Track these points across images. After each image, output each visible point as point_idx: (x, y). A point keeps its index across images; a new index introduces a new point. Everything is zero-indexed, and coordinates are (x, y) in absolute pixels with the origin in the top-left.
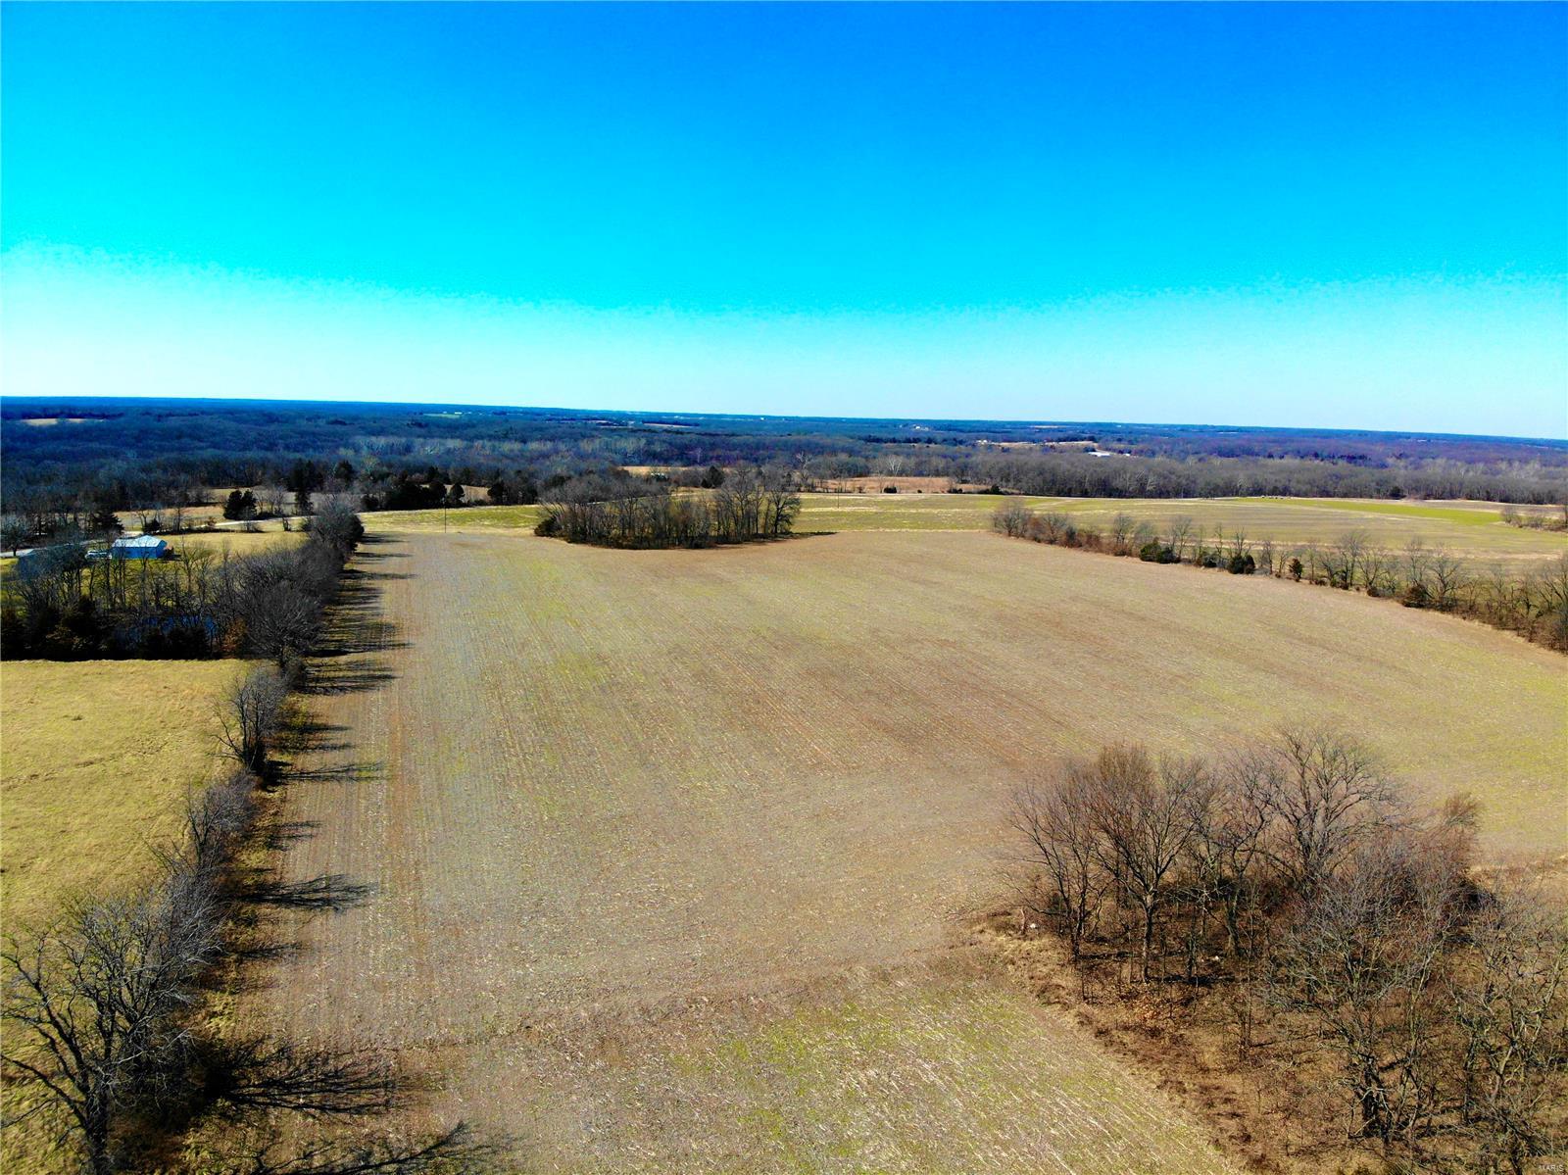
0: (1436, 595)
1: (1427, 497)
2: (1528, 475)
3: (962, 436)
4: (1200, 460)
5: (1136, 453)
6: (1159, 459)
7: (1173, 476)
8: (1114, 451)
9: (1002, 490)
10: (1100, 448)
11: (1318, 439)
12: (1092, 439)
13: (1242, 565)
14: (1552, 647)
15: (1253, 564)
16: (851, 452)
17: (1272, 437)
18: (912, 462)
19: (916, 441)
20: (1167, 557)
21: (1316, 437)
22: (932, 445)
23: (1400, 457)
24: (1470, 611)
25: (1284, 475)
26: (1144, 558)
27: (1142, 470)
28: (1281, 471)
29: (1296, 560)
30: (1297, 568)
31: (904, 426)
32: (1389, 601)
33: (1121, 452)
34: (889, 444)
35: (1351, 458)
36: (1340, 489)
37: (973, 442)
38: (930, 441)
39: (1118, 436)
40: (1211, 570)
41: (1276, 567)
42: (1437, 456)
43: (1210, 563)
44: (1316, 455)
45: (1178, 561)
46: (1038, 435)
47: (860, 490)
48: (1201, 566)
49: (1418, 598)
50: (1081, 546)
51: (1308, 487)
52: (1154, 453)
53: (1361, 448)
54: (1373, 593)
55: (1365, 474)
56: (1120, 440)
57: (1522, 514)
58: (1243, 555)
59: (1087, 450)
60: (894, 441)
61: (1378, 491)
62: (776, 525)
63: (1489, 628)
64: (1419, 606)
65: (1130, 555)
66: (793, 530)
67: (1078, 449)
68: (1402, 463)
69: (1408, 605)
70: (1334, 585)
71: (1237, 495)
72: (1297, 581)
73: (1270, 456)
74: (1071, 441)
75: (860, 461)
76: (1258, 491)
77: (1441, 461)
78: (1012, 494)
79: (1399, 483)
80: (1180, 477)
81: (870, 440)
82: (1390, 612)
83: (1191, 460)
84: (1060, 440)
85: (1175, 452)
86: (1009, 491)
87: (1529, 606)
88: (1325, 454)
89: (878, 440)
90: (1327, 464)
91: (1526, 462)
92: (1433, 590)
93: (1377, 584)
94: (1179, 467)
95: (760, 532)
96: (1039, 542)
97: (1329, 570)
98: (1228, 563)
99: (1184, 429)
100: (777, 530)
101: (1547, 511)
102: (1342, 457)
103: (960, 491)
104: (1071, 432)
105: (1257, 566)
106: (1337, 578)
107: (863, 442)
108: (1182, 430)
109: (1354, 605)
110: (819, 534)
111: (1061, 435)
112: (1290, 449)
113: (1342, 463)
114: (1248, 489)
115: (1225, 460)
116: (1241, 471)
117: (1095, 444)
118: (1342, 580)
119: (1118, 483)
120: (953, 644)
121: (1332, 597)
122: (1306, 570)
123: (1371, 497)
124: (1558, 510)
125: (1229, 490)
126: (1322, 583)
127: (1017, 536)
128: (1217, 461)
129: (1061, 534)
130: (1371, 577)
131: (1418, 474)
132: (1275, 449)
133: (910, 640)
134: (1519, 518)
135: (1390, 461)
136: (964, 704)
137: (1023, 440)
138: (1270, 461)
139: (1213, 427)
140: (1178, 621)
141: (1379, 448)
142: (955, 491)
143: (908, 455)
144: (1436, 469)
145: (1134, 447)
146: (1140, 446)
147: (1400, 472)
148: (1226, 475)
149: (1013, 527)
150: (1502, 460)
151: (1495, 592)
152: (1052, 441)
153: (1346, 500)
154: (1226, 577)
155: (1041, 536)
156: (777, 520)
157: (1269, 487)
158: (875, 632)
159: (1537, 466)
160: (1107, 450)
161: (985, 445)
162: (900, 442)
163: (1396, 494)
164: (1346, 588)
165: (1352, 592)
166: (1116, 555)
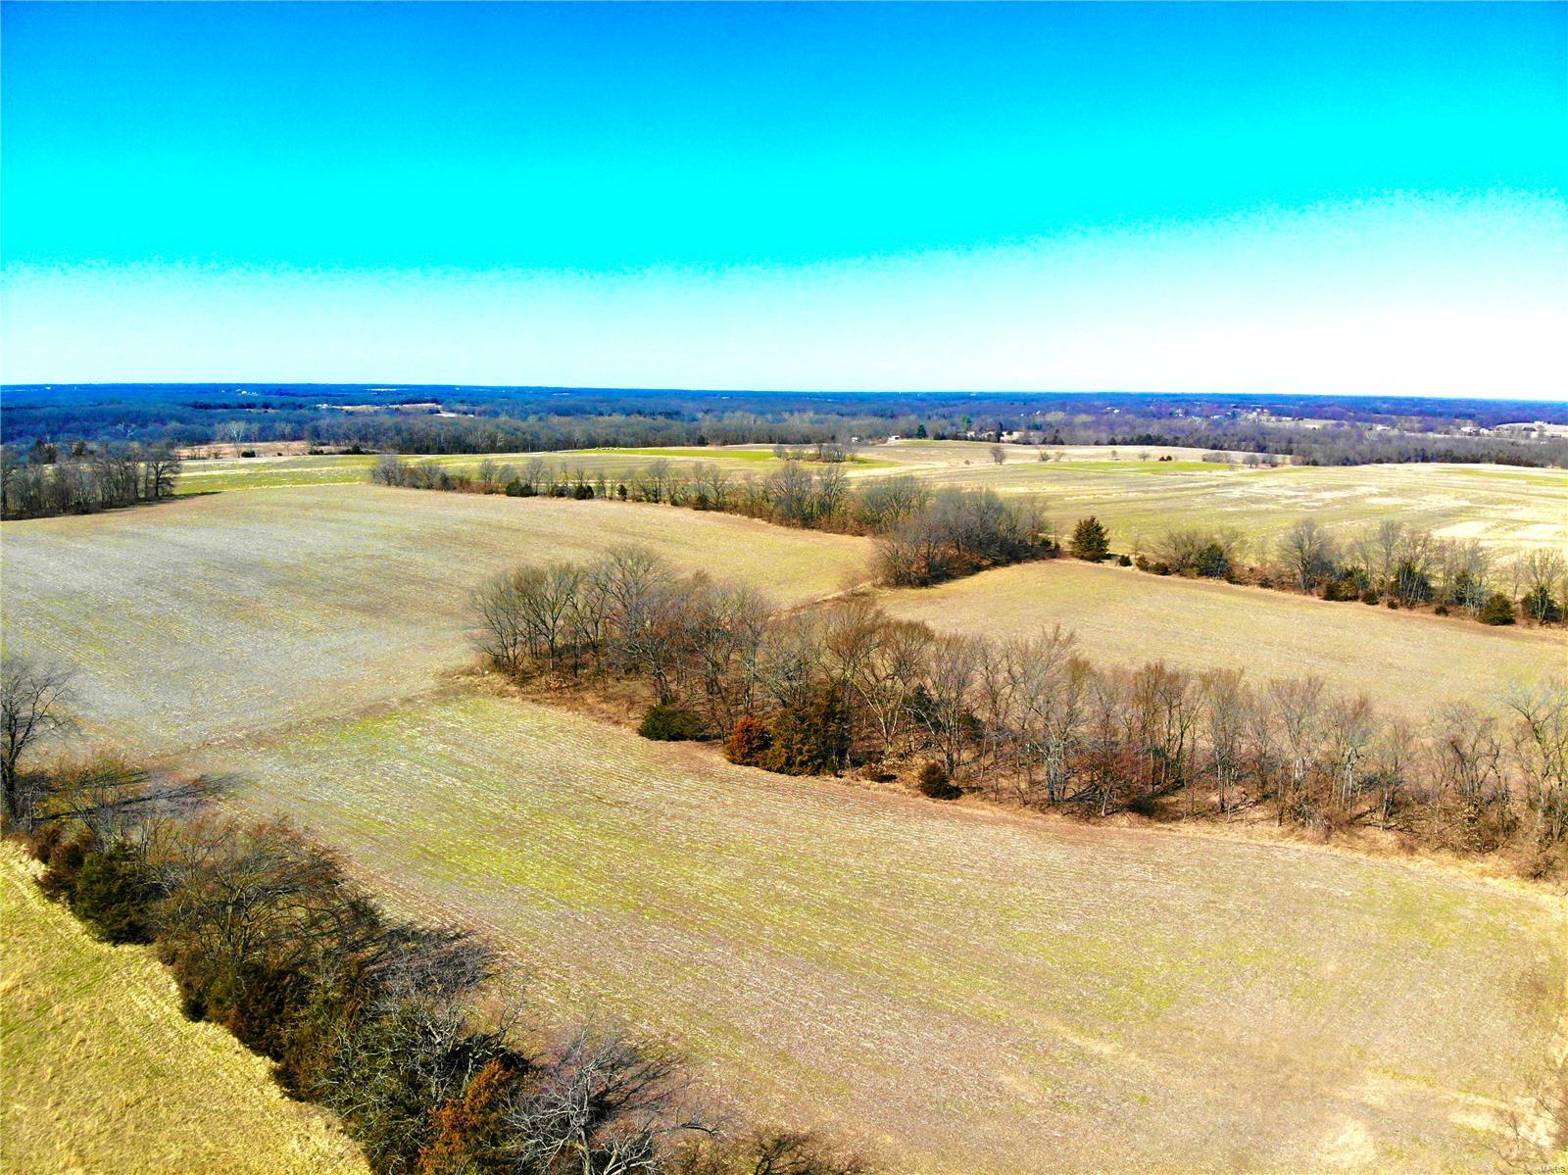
0: (712, 500)
1: (725, 443)
2: (800, 422)
3: (301, 400)
4: (540, 419)
5: (480, 414)
6: (503, 418)
7: (519, 433)
8: (458, 412)
9: (363, 450)
10: (444, 410)
11: (640, 399)
12: (435, 401)
13: (584, 493)
14: (781, 524)
15: (592, 492)
16: (181, 420)
17: (600, 397)
18: (255, 427)
19: (250, 406)
20: (527, 492)
21: (638, 396)
22: (270, 410)
23: (707, 412)
24: (734, 509)
25: (613, 429)
26: (509, 494)
27: (491, 428)
28: (611, 426)
29: (622, 486)
30: (623, 491)
31: (227, 391)
32: (685, 509)
33: (465, 413)
34: (220, 410)
35: (668, 415)
36: (659, 440)
37: (313, 406)
38: (266, 406)
39: (460, 398)
40: (562, 499)
41: (608, 493)
42: (736, 410)
43: (561, 493)
44: (640, 413)
45: (536, 494)
46: (377, 398)
47: (216, 456)
48: (553, 496)
49: (702, 504)
50: (455, 488)
51: (633, 439)
52: (497, 414)
53: (674, 404)
54: (675, 503)
55: (677, 427)
56: (462, 402)
57: (788, 451)
58: (584, 485)
59: (432, 412)
60: (225, 406)
61: (688, 440)
62: (157, 488)
63: (746, 518)
64: (704, 509)
65: (498, 493)
66: (176, 492)
67: (423, 411)
68: (708, 417)
69: (696, 509)
70: (649, 500)
71: (575, 448)
72: (624, 500)
73: (601, 414)
74: (414, 403)
75: (197, 428)
76: (592, 444)
77: (738, 414)
78: (374, 453)
79: (704, 432)
80: (524, 433)
81: (197, 406)
82: (687, 515)
83: (532, 419)
84: (403, 403)
85: (516, 412)
86: (370, 450)
87: (768, 501)
88: (647, 411)
89: (206, 407)
90: (649, 420)
91: (804, 410)
92: (712, 497)
93: (676, 497)
94: (523, 425)
95: (142, 496)
96: (418, 488)
97: (644, 490)
98: (574, 492)
99: (521, 390)
100: (159, 493)
101: (805, 448)
102: (660, 413)
103: (321, 453)
104: (411, 395)
105: (595, 494)
106: (652, 497)
107: (190, 408)
108: (518, 392)
109: (663, 513)
110: (203, 494)
111: (403, 398)
112: (617, 407)
113: (660, 418)
114: (584, 442)
115: (563, 419)
116: (578, 428)
117: (439, 407)
118: (653, 497)
119: (471, 440)
120: (380, 557)
121: (648, 511)
122: (629, 493)
123: (684, 445)
124: (814, 447)
125: (566, 444)
126: (640, 500)
127: (397, 485)
128: (555, 419)
129: (436, 480)
130: (672, 493)
131: (720, 425)
132: (603, 408)
133: (342, 558)
134: (787, 454)
135: (700, 415)
136: (403, 589)
137: (363, 404)
138: (600, 418)
139: (547, 388)
140: (543, 530)
141: (690, 405)
142: (317, 453)
143: (249, 421)
144: (734, 420)
145: (477, 409)
146: (483, 407)
147: (707, 423)
148: (564, 430)
149: (391, 477)
150: (786, 411)
151: (749, 495)
152: (395, 404)
153: (664, 448)
154: (574, 502)
155: (419, 483)
156: (158, 483)
157: (601, 440)
158: (310, 554)
159: (811, 414)
160: (453, 411)
161: (327, 409)
162: (231, 408)
163: (702, 442)
164: (657, 502)
165: (661, 504)
166: (486, 493)
